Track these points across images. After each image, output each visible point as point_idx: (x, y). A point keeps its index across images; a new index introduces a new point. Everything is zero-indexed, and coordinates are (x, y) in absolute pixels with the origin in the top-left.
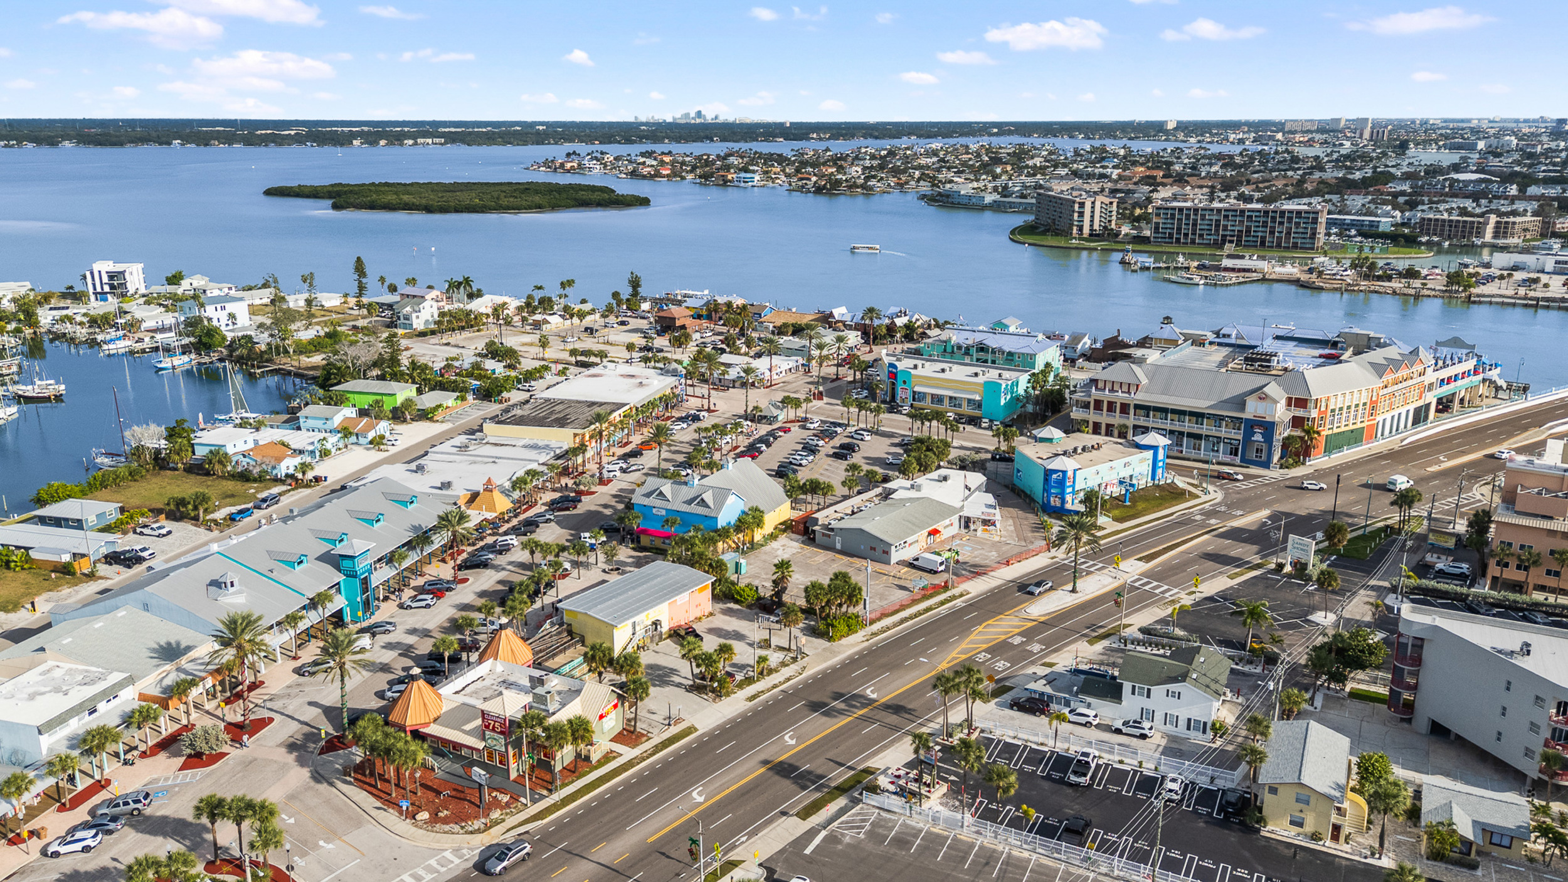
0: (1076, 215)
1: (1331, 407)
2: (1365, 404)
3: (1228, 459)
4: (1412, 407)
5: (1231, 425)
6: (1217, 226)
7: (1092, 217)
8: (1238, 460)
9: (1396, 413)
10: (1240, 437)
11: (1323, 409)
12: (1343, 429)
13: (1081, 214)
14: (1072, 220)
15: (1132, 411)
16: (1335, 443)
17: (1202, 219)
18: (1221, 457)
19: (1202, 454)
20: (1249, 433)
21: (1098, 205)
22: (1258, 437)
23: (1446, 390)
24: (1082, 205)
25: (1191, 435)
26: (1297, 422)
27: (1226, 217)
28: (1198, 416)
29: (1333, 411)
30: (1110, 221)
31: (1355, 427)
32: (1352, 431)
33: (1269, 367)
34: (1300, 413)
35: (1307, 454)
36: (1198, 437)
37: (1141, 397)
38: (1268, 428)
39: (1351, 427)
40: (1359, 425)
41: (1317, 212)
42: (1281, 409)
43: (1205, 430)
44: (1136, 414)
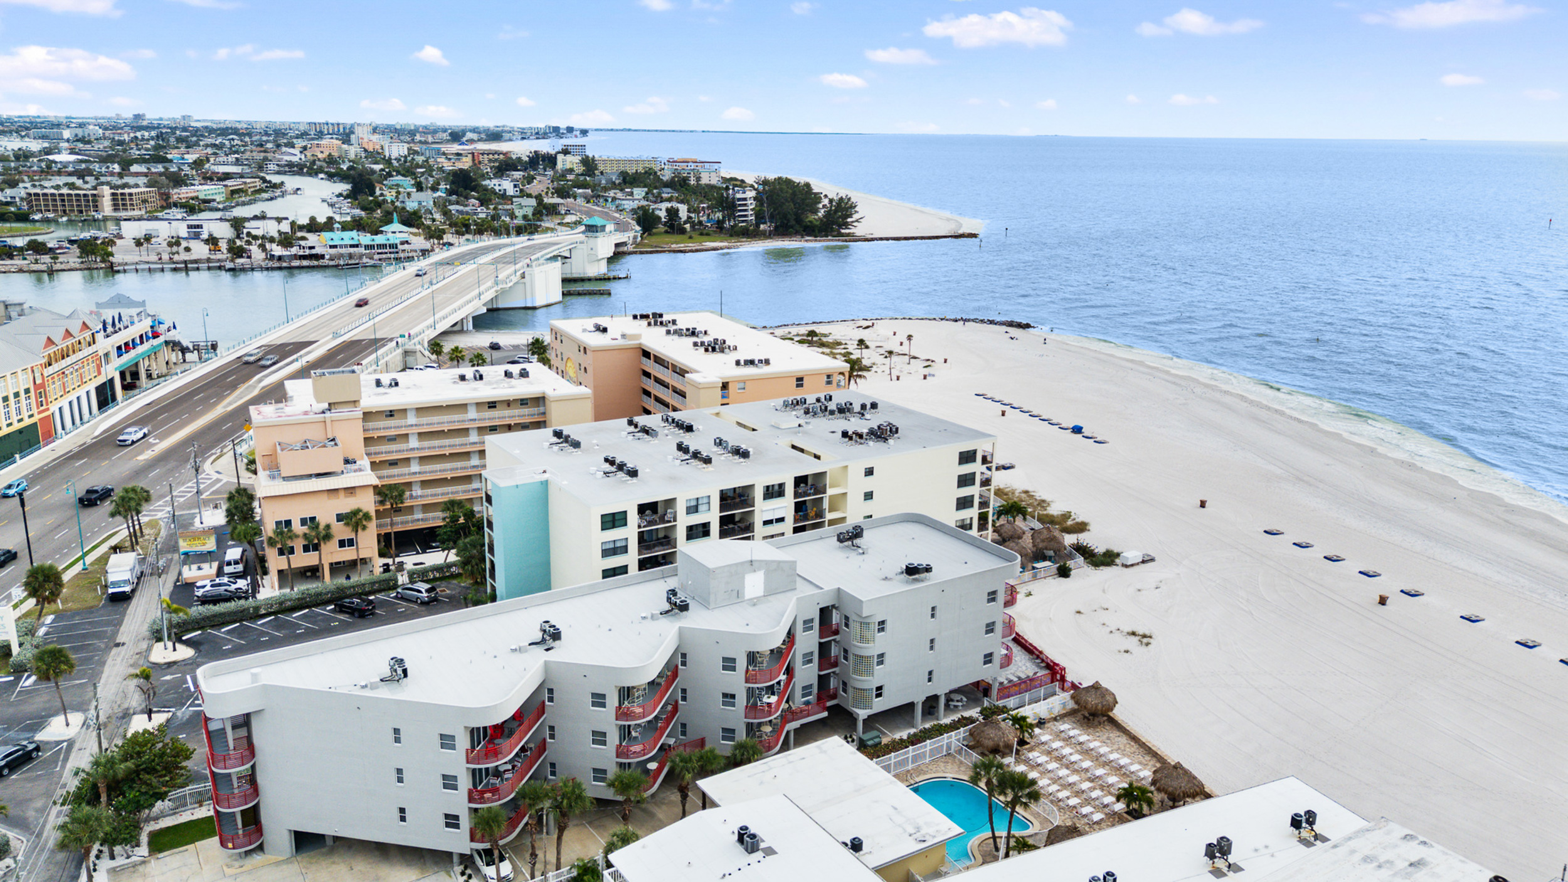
2: (27, 391)
4: (92, 387)
9: (73, 397)
12: (6, 431)
23: (128, 358)
31: (22, 424)
40: (27, 422)
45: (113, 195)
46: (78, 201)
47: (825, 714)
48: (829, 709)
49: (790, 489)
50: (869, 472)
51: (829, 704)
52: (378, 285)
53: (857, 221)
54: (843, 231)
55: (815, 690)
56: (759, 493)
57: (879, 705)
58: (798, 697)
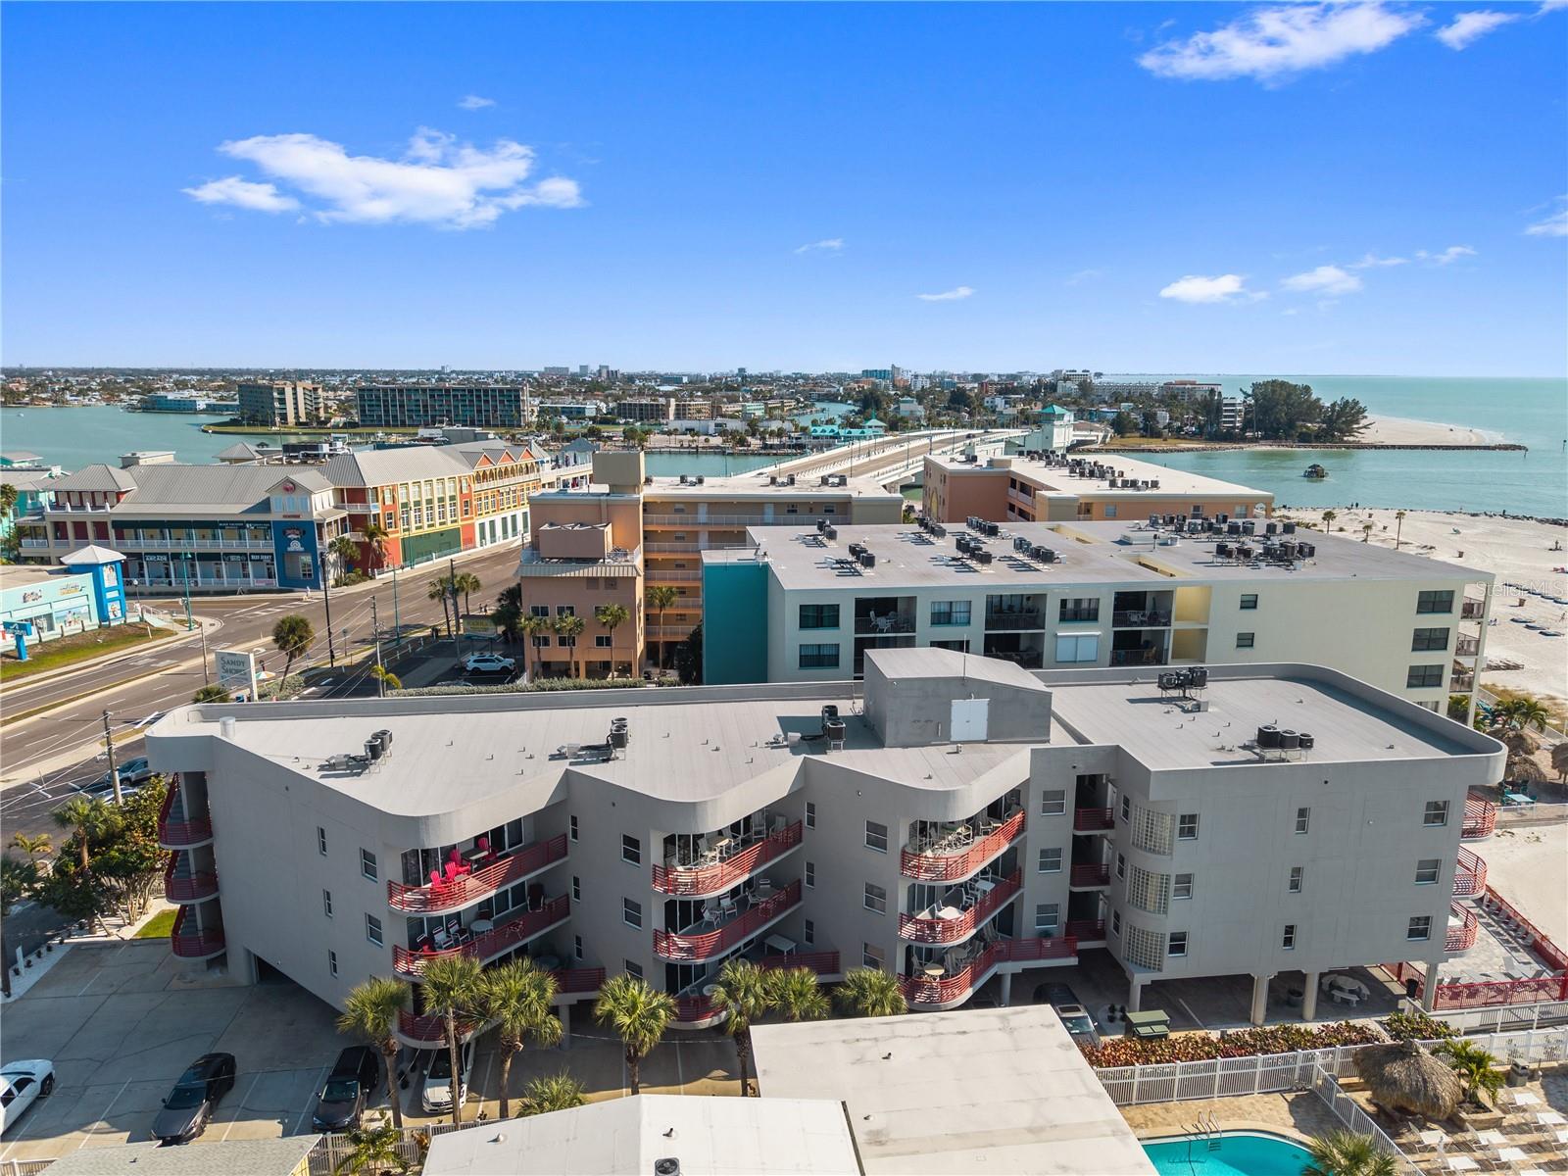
0: (277, 404)
1: (402, 500)
2: (452, 498)
3: (262, 584)
5: (261, 533)
6: (425, 406)
7: (296, 404)
8: (275, 583)
9: (508, 516)
10: (272, 550)
11: (388, 502)
12: (426, 530)
13: (282, 401)
14: (273, 408)
16: (414, 550)
17: (409, 400)
18: (253, 582)
19: (226, 583)
20: (282, 543)
21: (300, 391)
22: (296, 546)
24: (282, 392)
25: (204, 557)
26: (356, 522)
27: (432, 396)
28: (209, 526)
29: (405, 505)
30: (317, 409)
31: (443, 528)
32: (442, 534)
33: (317, 456)
34: (358, 509)
35: (379, 564)
36: (215, 557)
37: (123, 509)
38: (308, 531)
39: (438, 528)
40: (450, 526)
41: (517, 390)
42: (322, 503)
43: (222, 545)
44: (120, 536)
45: (677, 405)
46: (652, 410)
47: (1073, 961)
48: (1080, 953)
49: (1107, 611)
50: (1250, 603)
51: (1082, 945)
52: (822, 455)
53: (1365, 427)
54: (1345, 439)
55: (1063, 914)
56: (1052, 611)
57: (1174, 968)
58: (1028, 922)
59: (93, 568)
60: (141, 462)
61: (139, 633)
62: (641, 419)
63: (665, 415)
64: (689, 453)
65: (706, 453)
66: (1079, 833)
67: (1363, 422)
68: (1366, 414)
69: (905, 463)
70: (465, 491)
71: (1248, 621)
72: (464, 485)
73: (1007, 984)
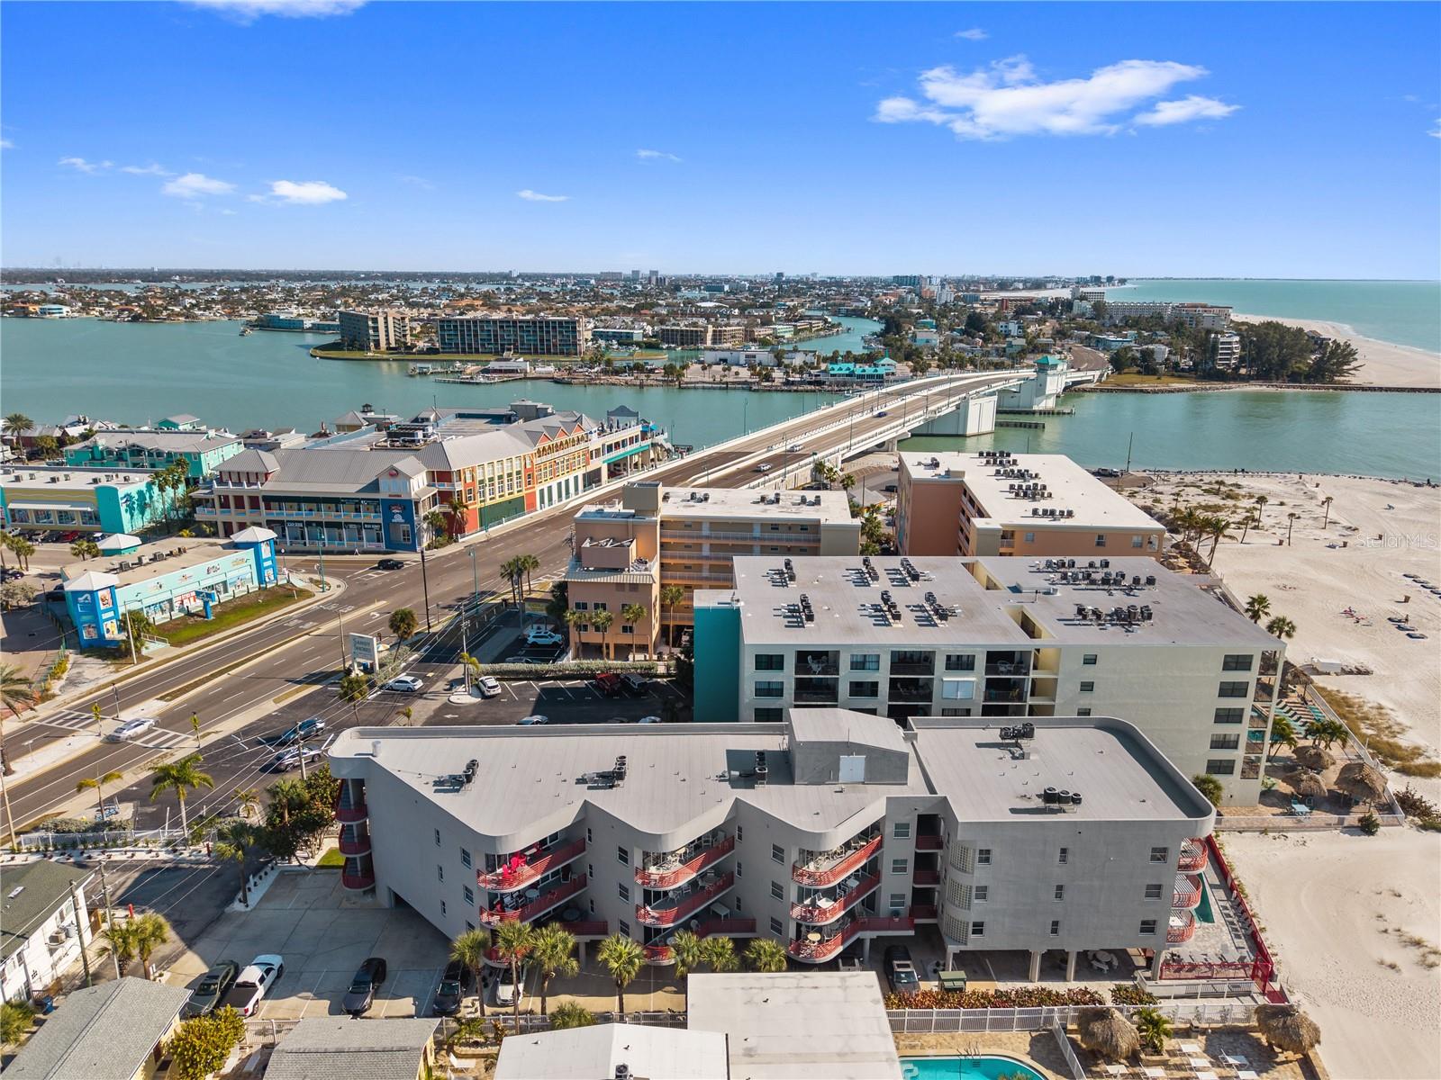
0: (371, 332)
1: (479, 477)
2: (518, 473)
3: (373, 546)
4: (580, 473)
5: (372, 508)
6: (496, 336)
7: (387, 331)
8: (383, 546)
9: (562, 479)
10: (380, 520)
11: (469, 481)
12: (498, 500)
13: (376, 329)
14: (368, 334)
15: (262, 505)
16: (490, 516)
17: (482, 331)
18: (366, 545)
19: (346, 545)
20: (388, 517)
21: (390, 320)
22: (398, 518)
23: (615, 454)
24: (375, 320)
25: (330, 525)
26: (444, 497)
27: (501, 327)
28: (335, 501)
29: (481, 482)
30: (405, 336)
31: (512, 497)
32: (510, 502)
33: (414, 441)
34: (446, 487)
35: (461, 530)
36: (338, 525)
37: (269, 487)
38: (408, 507)
39: (507, 497)
40: (516, 495)
41: (574, 322)
42: (419, 485)
43: (343, 517)
44: (268, 508)
45: (714, 331)
46: (692, 335)
47: (912, 933)
48: (916, 927)
49: (981, 662)
50: (1091, 660)
51: (917, 921)
52: (832, 409)
53: (1355, 369)
54: (1336, 378)
55: (908, 901)
56: (940, 664)
57: (974, 943)
58: (885, 905)
59: (253, 545)
60: (282, 446)
61: (287, 595)
62: (682, 344)
63: (703, 341)
64: (720, 388)
65: (735, 389)
66: (918, 851)
67: (1354, 364)
68: (1356, 356)
69: (902, 421)
70: (528, 466)
71: (1089, 673)
72: (528, 462)
73: (867, 944)
